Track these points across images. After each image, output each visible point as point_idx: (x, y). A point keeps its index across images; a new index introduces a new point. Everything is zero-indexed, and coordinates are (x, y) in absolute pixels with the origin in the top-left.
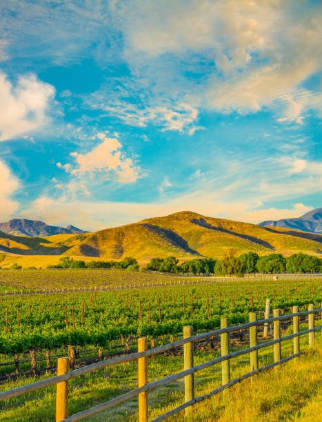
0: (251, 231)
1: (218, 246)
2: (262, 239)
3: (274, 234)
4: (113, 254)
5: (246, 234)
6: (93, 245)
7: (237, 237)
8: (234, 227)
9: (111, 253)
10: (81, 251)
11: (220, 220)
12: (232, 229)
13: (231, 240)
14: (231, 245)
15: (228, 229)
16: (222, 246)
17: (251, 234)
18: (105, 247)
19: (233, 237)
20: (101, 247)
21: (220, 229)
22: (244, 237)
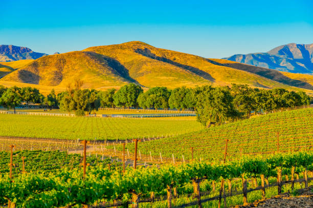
0: (193, 62)
1: (157, 75)
2: (204, 70)
3: (216, 66)
4: (52, 81)
5: (188, 65)
6: (33, 71)
7: (178, 68)
8: (177, 58)
9: (49, 80)
10: (19, 77)
11: (165, 50)
12: (175, 59)
13: (171, 71)
14: (170, 75)
15: (172, 59)
16: (161, 76)
17: (193, 65)
18: (45, 73)
19: (173, 67)
20: (40, 73)
21: (164, 60)
22: (186, 67)
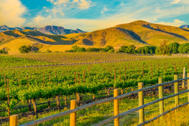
0: (175, 31)
1: (157, 39)
2: (182, 35)
4: (101, 44)
5: (172, 32)
6: (89, 39)
7: (168, 34)
8: (166, 29)
9: (99, 44)
10: (83, 43)
11: (158, 25)
12: (164, 29)
13: (164, 36)
14: (164, 38)
15: (162, 29)
16: (159, 39)
17: (175, 32)
19: (165, 34)
21: (158, 30)
22: (171, 34)
